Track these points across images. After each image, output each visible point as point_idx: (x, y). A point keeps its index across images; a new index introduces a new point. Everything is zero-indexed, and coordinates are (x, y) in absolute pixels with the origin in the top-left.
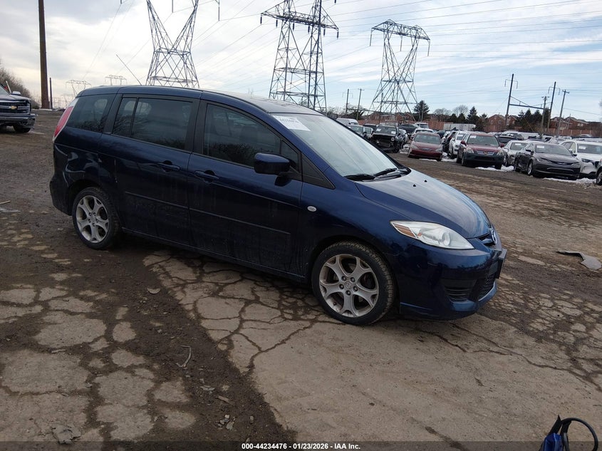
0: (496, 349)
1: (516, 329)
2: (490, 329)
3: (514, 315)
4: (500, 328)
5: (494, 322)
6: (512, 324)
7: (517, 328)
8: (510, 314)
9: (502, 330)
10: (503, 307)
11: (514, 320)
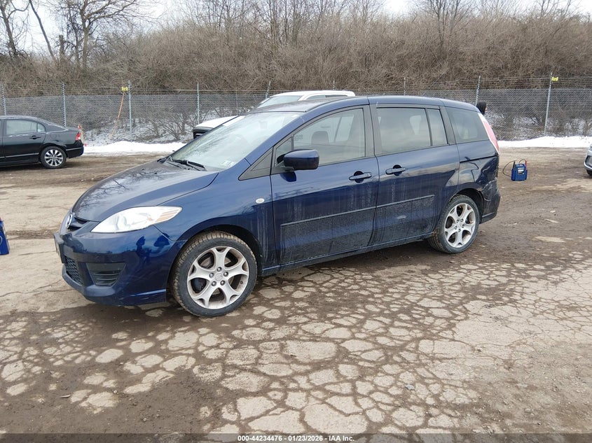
0: (47, 288)
1: (38, 311)
2: (61, 300)
3: (48, 325)
4: (54, 304)
5: (62, 307)
6: (44, 314)
7: (38, 313)
8: (54, 324)
9: (51, 304)
10: (65, 328)
11: (45, 319)
